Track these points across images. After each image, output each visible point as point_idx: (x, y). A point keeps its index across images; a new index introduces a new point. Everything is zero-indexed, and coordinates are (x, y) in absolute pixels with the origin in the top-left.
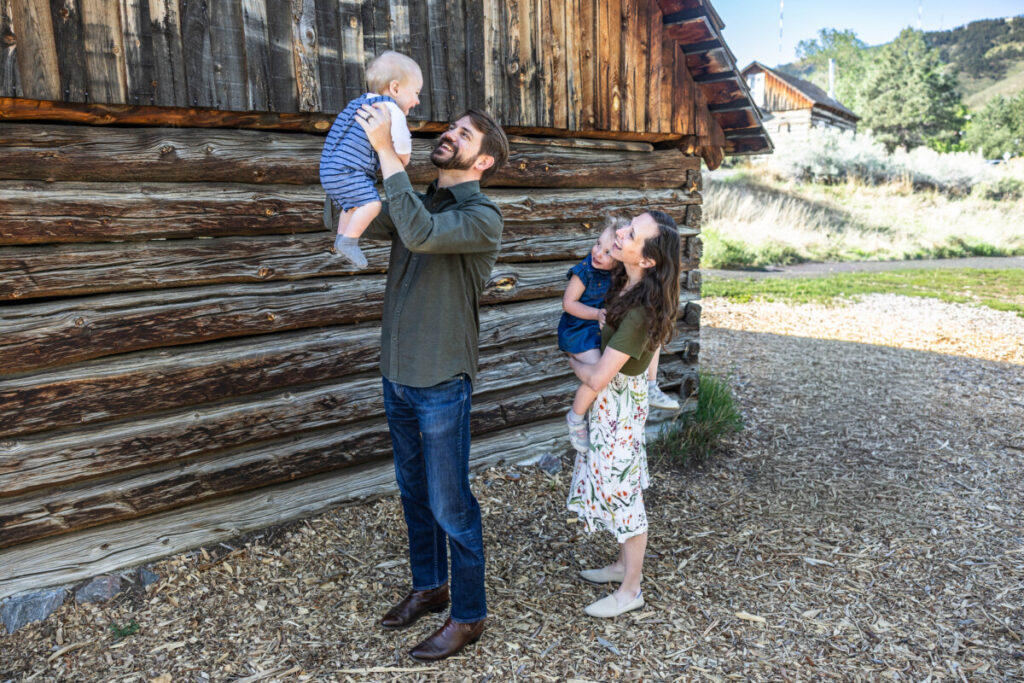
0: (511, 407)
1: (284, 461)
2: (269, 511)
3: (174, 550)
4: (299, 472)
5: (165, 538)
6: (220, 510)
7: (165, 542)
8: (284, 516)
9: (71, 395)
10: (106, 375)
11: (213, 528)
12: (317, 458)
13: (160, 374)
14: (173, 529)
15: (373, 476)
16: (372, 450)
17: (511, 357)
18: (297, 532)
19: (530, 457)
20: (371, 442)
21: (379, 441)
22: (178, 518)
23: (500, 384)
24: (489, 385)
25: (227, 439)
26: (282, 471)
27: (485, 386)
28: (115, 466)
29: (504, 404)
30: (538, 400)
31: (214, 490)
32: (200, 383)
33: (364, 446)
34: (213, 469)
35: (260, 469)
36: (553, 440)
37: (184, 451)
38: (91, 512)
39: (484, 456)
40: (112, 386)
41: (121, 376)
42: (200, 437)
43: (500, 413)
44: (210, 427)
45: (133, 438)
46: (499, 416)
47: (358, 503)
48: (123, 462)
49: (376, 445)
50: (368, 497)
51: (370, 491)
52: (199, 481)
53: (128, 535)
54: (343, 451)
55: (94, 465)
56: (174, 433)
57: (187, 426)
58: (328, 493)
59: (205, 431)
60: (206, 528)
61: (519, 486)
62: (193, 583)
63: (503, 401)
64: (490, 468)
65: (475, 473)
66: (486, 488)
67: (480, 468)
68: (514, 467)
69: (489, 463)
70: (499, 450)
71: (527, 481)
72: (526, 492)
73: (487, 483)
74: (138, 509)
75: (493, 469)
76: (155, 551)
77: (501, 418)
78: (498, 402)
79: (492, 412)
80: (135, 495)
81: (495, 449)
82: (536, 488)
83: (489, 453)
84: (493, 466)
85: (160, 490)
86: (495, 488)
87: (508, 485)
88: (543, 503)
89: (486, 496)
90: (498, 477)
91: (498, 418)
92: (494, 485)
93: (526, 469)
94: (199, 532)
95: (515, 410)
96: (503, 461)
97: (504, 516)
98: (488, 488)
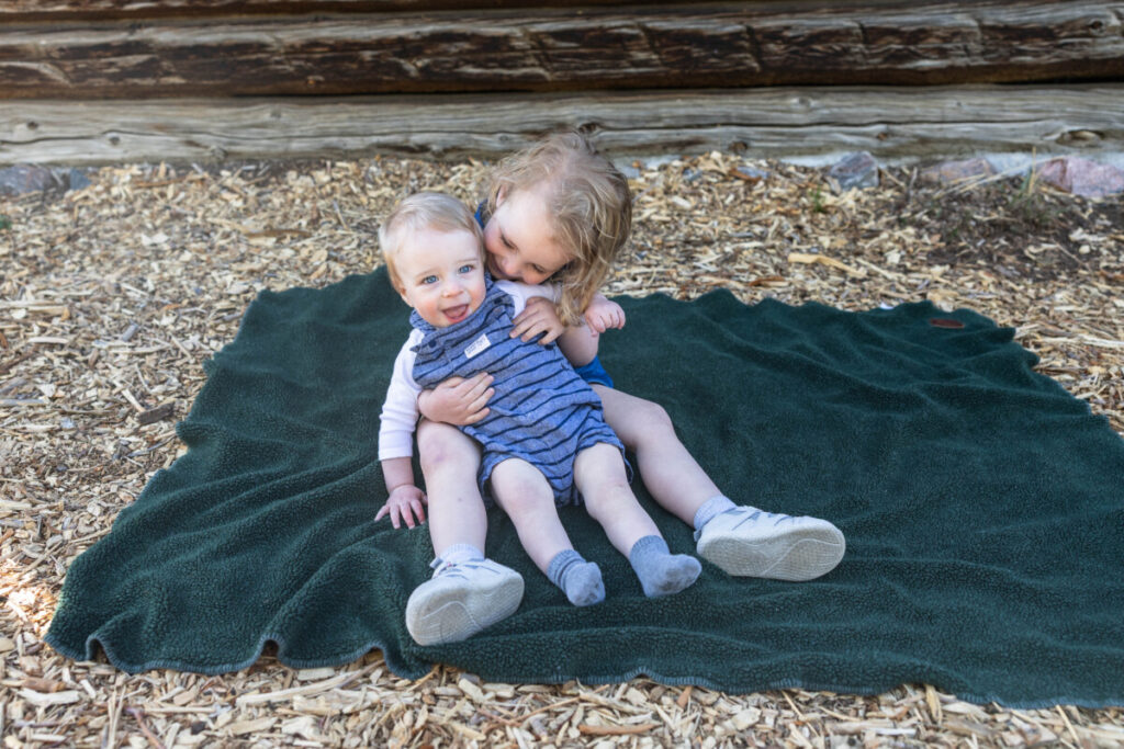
0: (774, 36)
1: (293, 51)
2: (270, 132)
3: (127, 156)
4: (321, 78)
5: (114, 135)
7: (115, 141)
8: (296, 146)
11: (183, 138)
12: (353, 59)
14: (124, 124)
15: (461, 116)
16: (457, 66)
18: (307, 174)
19: (815, 151)
20: (453, 50)
21: (469, 52)
22: (136, 110)
26: (291, 69)
28: (32, 6)
29: (755, 26)
30: (848, 32)
31: (183, 76)
33: (439, 54)
34: (174, 42)
35: (254, 57)
36: (881, 128)
37: (130, 1)
38: (10, 69)
39: (699, 126)
43: (746, 44)
46: (741, 49)
47: (428, 155)
49: (467, 59)
50: (446, 151)
51: (452, 140)
52: (157, 56)
53: (64, 118)
54: (400, 55)
58: (374, 126)
60: (173, 134)
61: (751, 190)
62: (116, 198)
63: (755, 19)
64: (710, 153)
65: (677, 156)
66: (681, 181)
67: (689, 149)
68: (768, 162)
69: (710, 142)
70: (739, 121)
71: (775, 186)
72: (758, 202)
73: (687, 174)
74: (72, 81)
75: (716, 155)
76: (100, 150)
77: (749, 55)
78: (741, 19)
79: (725, 38)
80: (63, 58)
81: (727, 116)
82: (786, 201)
83: (712, 122)
84: (718, 150)
85: (99, 57)
86: (695, 184)
87: (728, 185)
88: (772, 223)
89: (668, 191)
90: (715, 167)
91: (742, 55)
92: (700, 180)
93: (792, 169)
94: (162, 138)
95: (784, 43)
96: (746, 146)
97: (673, 227)
98: (684, 182)
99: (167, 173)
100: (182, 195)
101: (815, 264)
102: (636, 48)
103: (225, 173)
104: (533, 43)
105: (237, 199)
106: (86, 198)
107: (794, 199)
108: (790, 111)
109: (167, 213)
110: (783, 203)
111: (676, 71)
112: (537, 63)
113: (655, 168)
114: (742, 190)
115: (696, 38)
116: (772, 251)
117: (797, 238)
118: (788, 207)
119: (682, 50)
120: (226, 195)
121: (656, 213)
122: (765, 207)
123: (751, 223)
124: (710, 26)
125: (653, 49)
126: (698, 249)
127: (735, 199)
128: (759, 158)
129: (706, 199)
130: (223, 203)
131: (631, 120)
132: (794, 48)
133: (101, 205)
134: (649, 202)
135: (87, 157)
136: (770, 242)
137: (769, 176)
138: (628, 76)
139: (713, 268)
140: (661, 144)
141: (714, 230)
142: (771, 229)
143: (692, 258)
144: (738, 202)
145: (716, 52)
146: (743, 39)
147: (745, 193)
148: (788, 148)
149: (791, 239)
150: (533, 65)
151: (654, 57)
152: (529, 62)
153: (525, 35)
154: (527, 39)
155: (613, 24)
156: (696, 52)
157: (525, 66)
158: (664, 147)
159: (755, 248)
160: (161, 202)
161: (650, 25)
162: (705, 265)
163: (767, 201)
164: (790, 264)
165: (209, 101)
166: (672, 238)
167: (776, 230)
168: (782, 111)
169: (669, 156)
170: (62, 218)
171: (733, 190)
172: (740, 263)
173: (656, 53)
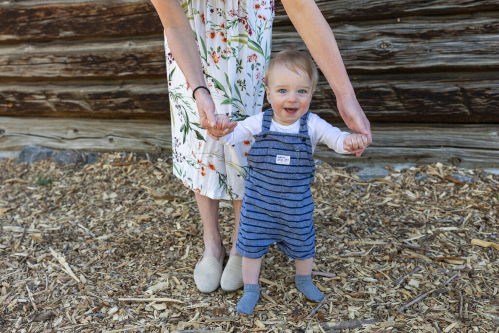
0: (480, 93)
3: (116, 148)
5: (111, 137)
6: (150, 128)
7: (111, 140)
9: (52, 16)
10: (70, 3)
11: (142, 140)
13: (104, 6)
14: (116, 132)
17: (485, 26)
22: (123, 125)
23: (461, 59)
24: (442, 59)
25: (151, 68)
27: (437, 59)
28: (78, 74)
29: (467, 87)
31: (144, 109)
32: (131, 17)
34: (140, 92)
37: (121, 71)
38: (67, 104)
39: (429, 147)
40: (75, 13)
41: (79, 5)
42: (131, 63)
43: (461, 98)
44: (138, 56)
45: (88, 54)
46: (457, 101)
48: (83, 71)
52: (132, 99)
53: (90, 128)
55: (67, 69)
56: (114, 56)
57: (122, 52)
59: (135, 58)
60: (138, 138)
61: (458, 190)
62: (104, 171)
63: (466, 83)
64: (436, 163)
65: (415, 164)
66: (413, 180)
67: (421, 160)
68: (474, 171)
69: (436, 157)
70: (455, 145)
71: (475, 188)
72: (462, 198)
73: (418, 176)
74: (94, 110)
75: (439, 165)
76: (104, 144)
77: (462, 105)
78: (458, 83)
79: (447, 94)
80: (91, 99)
81: (447, 141)
82: (482, 199)
83: (438, 145)
84: (440, 162)
85: (106, 99)
86: (422, 183)
87: (444, 185)
88: (467, 215)
89: (404, 187)
90: (437, 173)
91: (458, 105)
92: (425, 180)
93: (490, 177)
94: (133, 140)
95: (486, 98)
96: (460, 160)
97: (400, 211)
98: (415, 181)
99: (132, 158)
100: (134, 171)
101: (490, 248)
102: (388, 99)
103: (160, 160)
104: (327, 95)
105: (160, 175)
106: (92, 169)
107: (487, 198)
108: (491, 140)
109: (124, 181)
110: (480, 200)
111: (415, 113)
112: (329, 106)
113: (399, 171)
114: (452, 189)
115: (426, 94)
116: (462, 235)
117: (483, 226)
118: (481, 204)
119: (418, 101)
120: (156, 173)
121: (392, 201)
122: (466, 202)
123: (453, 213)
124: (436, 87)
125: (399, 100)
126: (410, 229)
127: (447, 195)
128: (469, 168)
129: (427, 194)
130: (152, 177)
131: (384, 142)
132: (494, 101)
133: (96, 174)
134: (390, 193)
135: (98, 147)
136: (463, 228)
137: (473, 181)
138: (384, 115)
139: (415, 245)
140: (404, 156)
141: (426, 217)
142: (466, 219)
143: (405, 235)
144: (449, 197)
145: (439, 102)
146: (459, 95)
147: (454, 191)
148: (489, 163)
149: (478, 227)
150: (327, 108)
151: (400, 104)
152: (324, 106)
153: (322, 91)
154: (323, 93)
155: (375, 85)
156: (427, 102)
157: (322, 108)
158: (406, 158)
159: (452, 231)
160: (124, 174)
161: (397, 86)
162: (410, 242)
163: (468, 198)
164: (471, 246)
165: (157, 121)
166: (396, 219)
167: (469, 220)
168: (486, 140)
169: (409, 164)
170: (77, 179)
171: (446, 189)
172: (435, 243)
173: (402, 102)
